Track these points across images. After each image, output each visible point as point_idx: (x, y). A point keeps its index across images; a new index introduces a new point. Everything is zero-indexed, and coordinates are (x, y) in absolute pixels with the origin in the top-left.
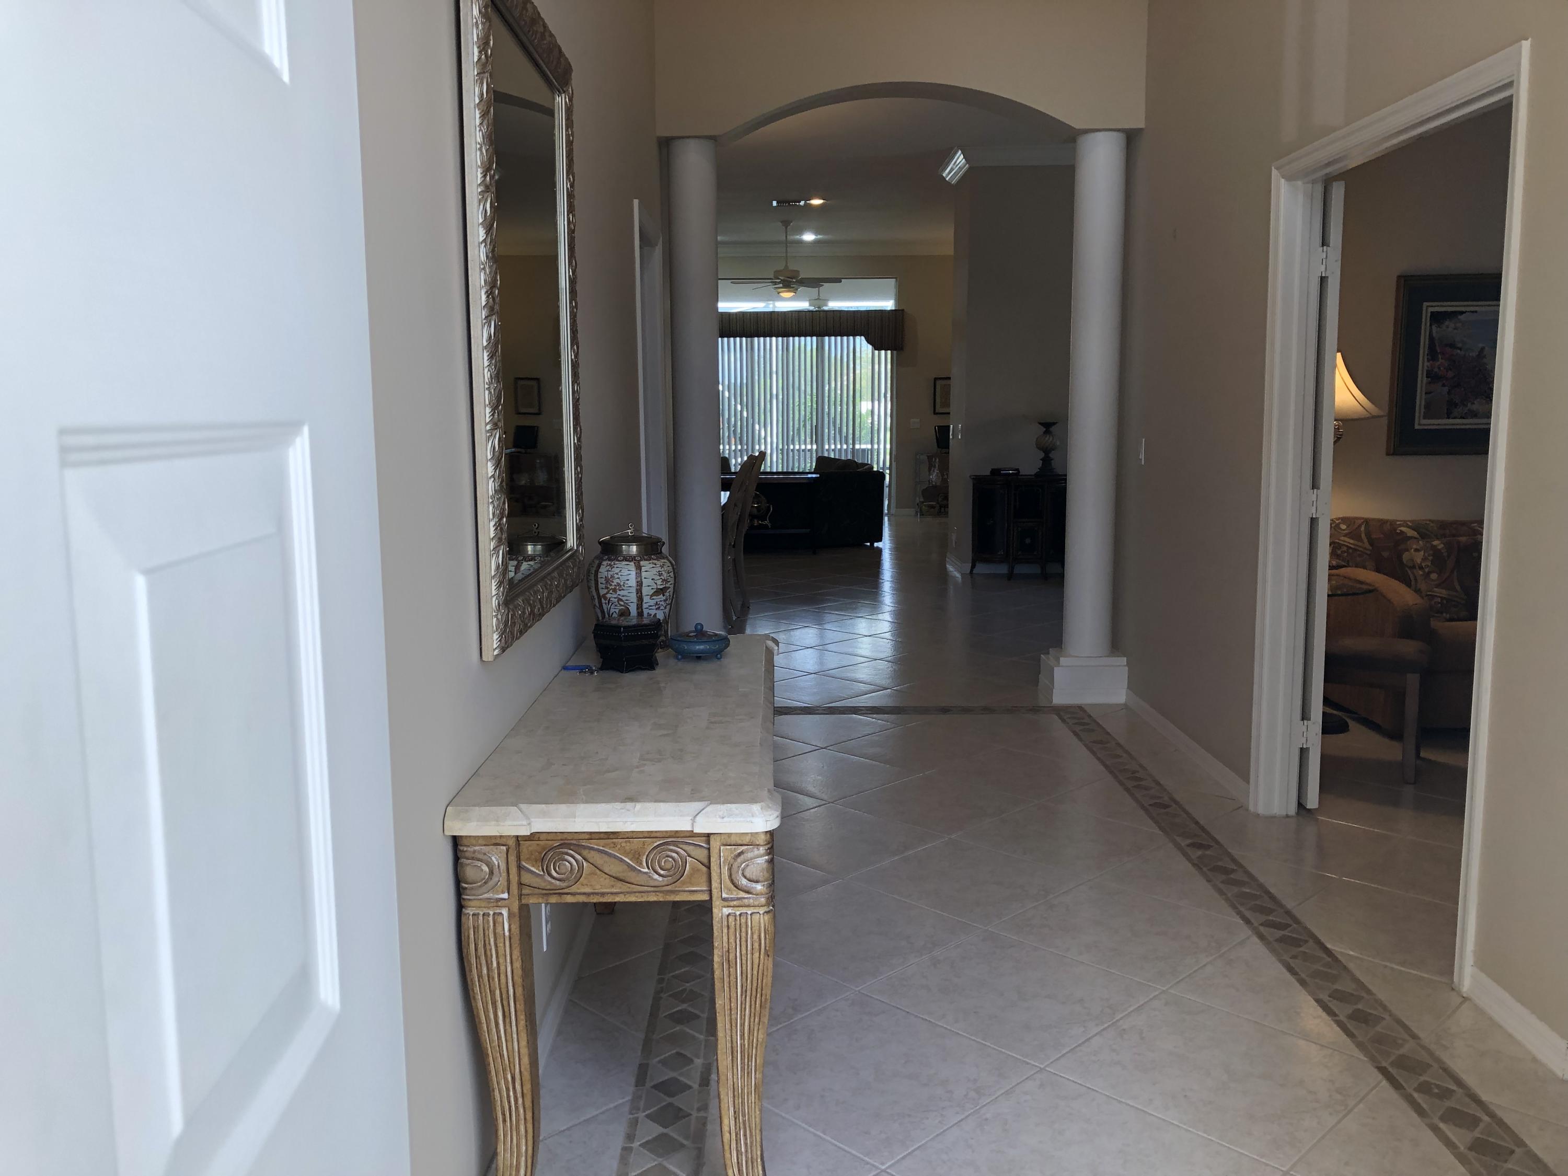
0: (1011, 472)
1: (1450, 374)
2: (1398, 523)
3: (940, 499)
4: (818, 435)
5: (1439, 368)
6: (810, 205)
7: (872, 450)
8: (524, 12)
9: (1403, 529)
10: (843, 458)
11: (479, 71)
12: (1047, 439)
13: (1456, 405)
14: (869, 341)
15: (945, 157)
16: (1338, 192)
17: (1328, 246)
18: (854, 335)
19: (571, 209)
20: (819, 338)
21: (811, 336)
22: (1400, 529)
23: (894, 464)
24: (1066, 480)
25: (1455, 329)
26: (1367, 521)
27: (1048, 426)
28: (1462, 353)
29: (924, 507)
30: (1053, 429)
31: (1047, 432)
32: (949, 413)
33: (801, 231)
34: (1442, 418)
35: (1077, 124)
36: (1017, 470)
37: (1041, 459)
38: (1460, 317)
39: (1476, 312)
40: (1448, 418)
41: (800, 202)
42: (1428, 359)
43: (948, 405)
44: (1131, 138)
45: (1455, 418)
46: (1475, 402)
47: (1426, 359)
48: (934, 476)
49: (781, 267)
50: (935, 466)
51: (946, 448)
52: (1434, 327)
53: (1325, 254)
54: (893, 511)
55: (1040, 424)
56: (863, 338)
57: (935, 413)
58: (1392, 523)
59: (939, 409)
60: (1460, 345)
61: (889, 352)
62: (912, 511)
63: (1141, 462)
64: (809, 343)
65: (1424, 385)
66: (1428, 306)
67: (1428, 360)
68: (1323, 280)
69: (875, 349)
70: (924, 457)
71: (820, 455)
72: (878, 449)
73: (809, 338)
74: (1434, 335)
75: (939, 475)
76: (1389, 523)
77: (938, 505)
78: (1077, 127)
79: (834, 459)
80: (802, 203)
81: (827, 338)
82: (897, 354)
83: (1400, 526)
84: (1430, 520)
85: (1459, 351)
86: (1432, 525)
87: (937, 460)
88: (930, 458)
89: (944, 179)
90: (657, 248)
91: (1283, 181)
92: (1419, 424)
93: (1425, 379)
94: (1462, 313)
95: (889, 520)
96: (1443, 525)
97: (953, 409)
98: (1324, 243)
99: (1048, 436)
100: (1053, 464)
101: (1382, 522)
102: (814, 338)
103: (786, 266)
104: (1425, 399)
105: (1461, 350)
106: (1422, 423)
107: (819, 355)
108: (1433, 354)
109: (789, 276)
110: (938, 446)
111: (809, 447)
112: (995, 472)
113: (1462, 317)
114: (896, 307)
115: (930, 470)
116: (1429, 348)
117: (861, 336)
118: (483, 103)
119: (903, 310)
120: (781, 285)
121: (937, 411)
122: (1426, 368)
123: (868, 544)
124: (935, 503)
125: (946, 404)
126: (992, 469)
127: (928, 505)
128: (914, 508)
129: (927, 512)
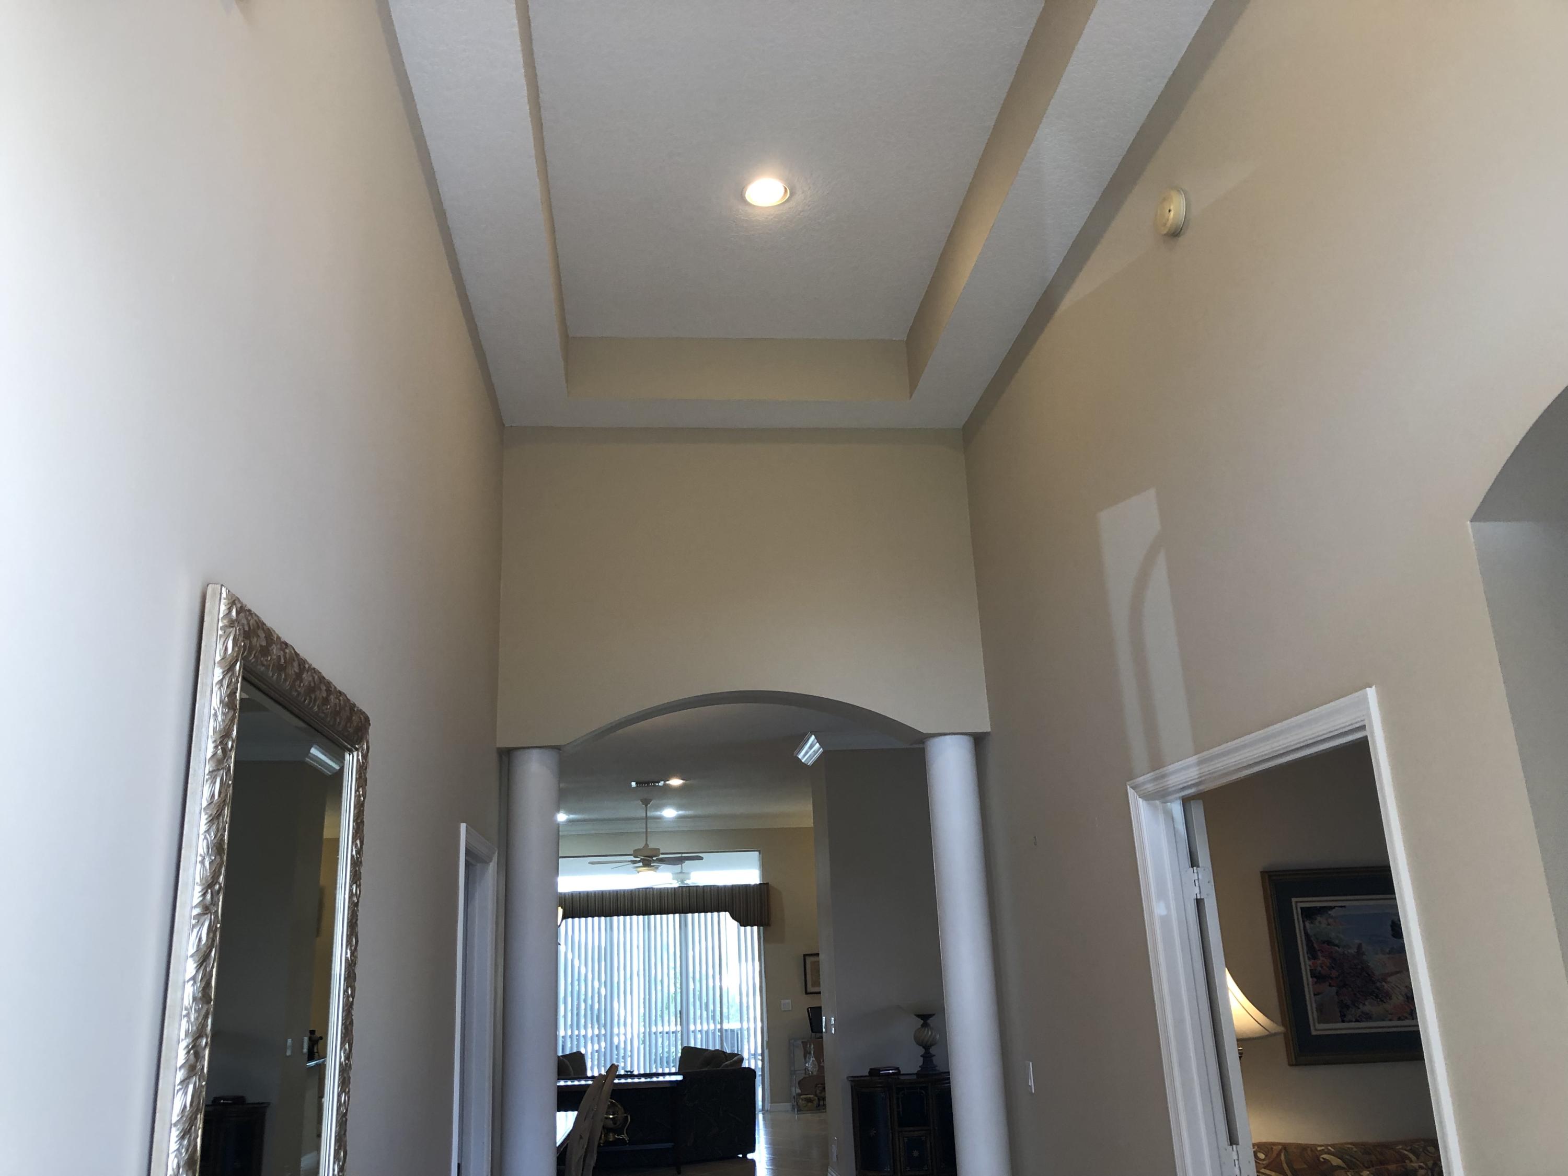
0: (891, 1071)
1: (1334, 974)
2: (1319, 1149)
3: (818, 1091)
4: (683, 1016)
5: (1322, 967)
6: (669, 785)
7: (741, 1029)
8: (298, 683)
9: (1325, 1156)
10: (711, 1048)
11: (211, 769)
12: (926, 1032)
13: (1348, 1007)
14: (734, 917)
15: (800, 741)
16: (1198, 813)
17: (1198, 866)
18: (719, 911)
19: (356, 878)
20: (682, 915)
21: (674, 913)
22: (1323, 1156)
23: (766, 1052)
24: (949, 1079)
25: (1329, 924)
26: (1285, 1147)
27: (925, 1018)
28: (1340, 950)
29: (800, 1101)
30: (930, 1021)
31: (925, 1025)
32: (819, 993)
33: (660, 807)
34: (1336, 1022)
35: (924, 729)
36: (897, 1069)
37: (921, 1056)
38: (1329, 912)
39: (1344, 907)
40: (1343, 1021)
41: (659, 782)
42: (1309, 957)
43: (819, 985)
44: (979, 741)
45: (1350, 1021)
46: (1366, 1003)
47: (1306, 958)
48: (810, 1064)
49: (641, 845)
50: (810, 1053)
51: (819, 1032)
52: (1307, 924)
53: (1196, 874)
54: (768, 1106)
55: (918, 1016)
56: (727, 913)
57: (807, 993)
58: (1313, 1148)
59: (810, 989)
60: (1337, 942)
61: (755, 928)
62: (788, 1106)
63: (1031, 1089)
64: (671, 921)
65: (1311, 986)
66: (1297, 902)
67: (1309, 959)
68: (1199, 903)
69: (741, 926)
70: (799, 1042)
71: (685, 1045)
72: (748, 1029)
73: (671, 916)
74: (1309, 931)
75: (816, 1063)
76: (1309, 1149)
77: (816, 1098)
78: (925, 732)
79: (701, 1049)
80: (661, 784)
81: (690, 915)
82: (764, 929)
83: (1323, 1152)
84: (1351, 1144)
85: (1337, 948)
86: (1355, 1149)
87: (812, 1046)
88: (805, 1044)
89: (800, 760)
90: (491, 864)
91: (1140, 800)
92: (1316, 1030)
93: (1310, 980)
94: (1331, 908)
95: (764, 1118)
96: (1366, 1149)
97: (823, 988)
98: (1194, 863)
99: (926, 1029)
100: (934, 1062)
101: (1303, 1148)
102: (677, 916)
103: (647, 845)
104: (1315, 1001)
105: (1339, 948)
106: (1318, 1028)
107: (683, 935)
108: (1313, 953)
109: (649, 855)
110: (812, 1031)
111: (673, 1028)
112: (874, 1072)
113: (1331, 912)
114: (763, 881)
115: (805, 1057)
116: (1307, 945)
117: (725, 911)
118: (212, 806)
119: (767, 884)
120: (641, 864)
121: (809, 991)
122: (1308, 968)
123: (741, 1156)
124: (812, 1096)
125: (817, 983)
126: (871, 1069)
127: (805, 1098)
128: (791, 1102)
129: (805, 1106)
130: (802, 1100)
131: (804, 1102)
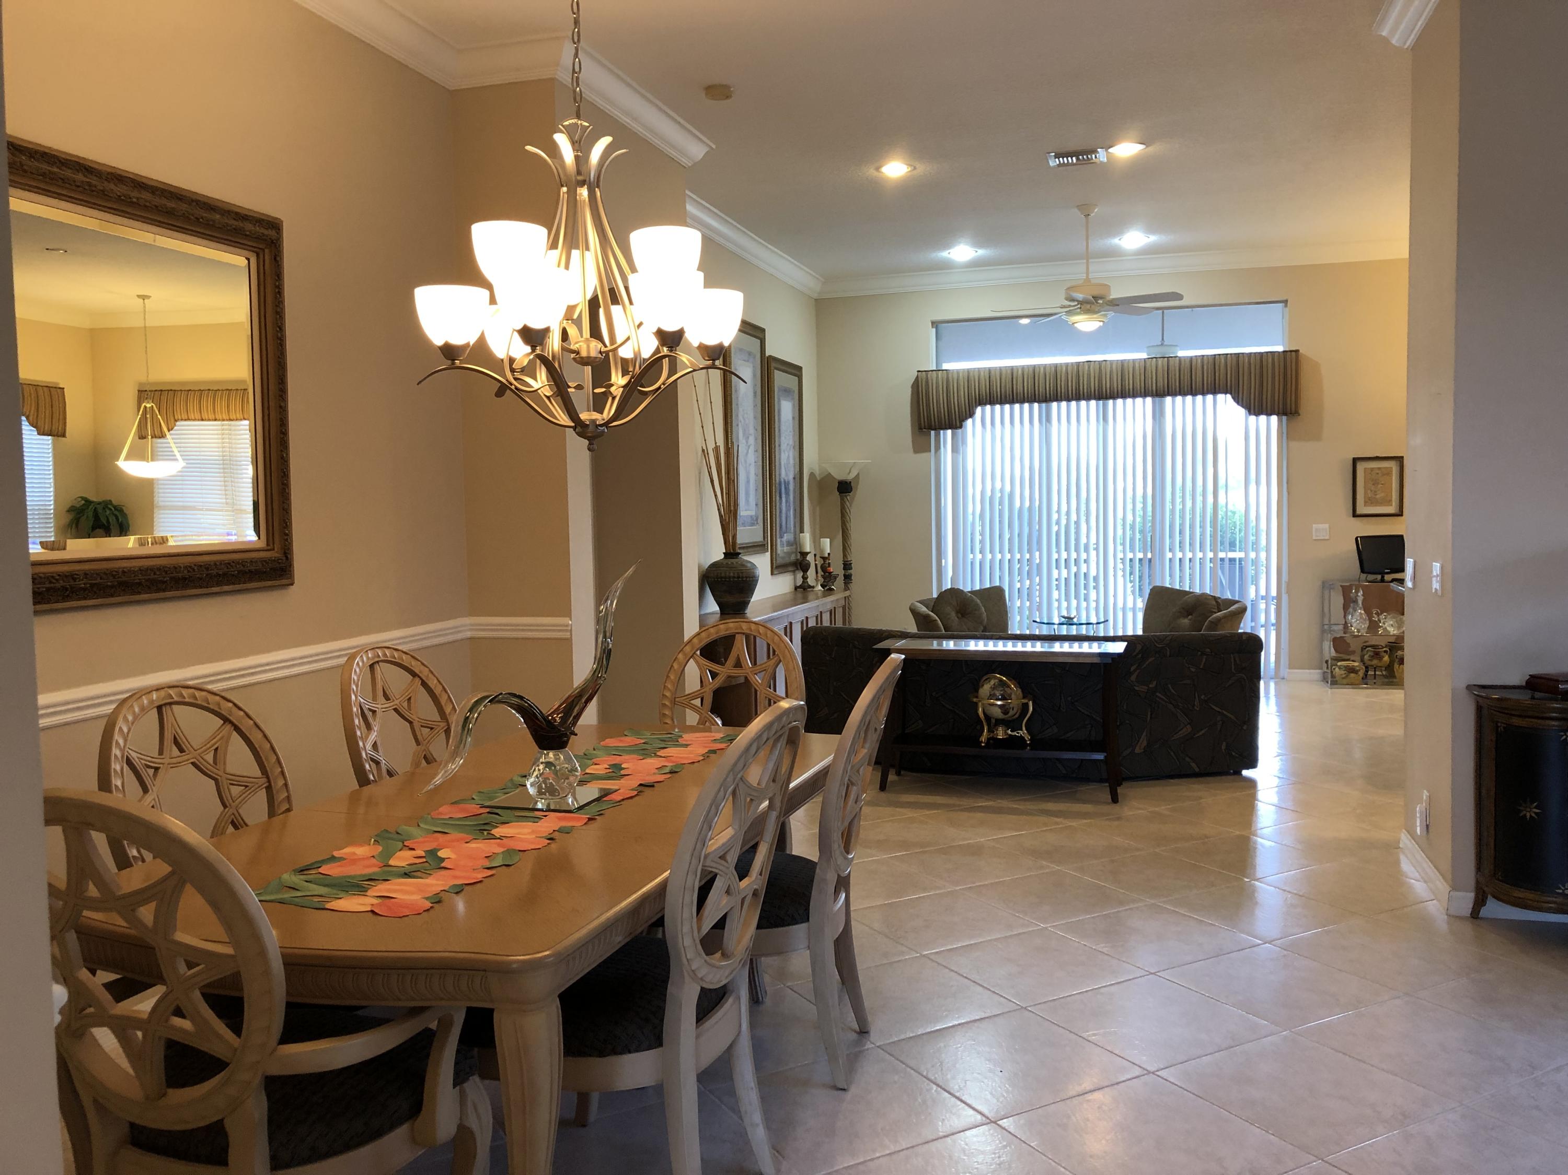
3: (1366, 657)
14: (1239, 402)
18: (1216, 393)
20: (1157, 399)
21: (1145, 396)
23: (1285, 598)
29: (1337, 669)
33: (1118, 226)
41: (1097, 152)
48: (1355, 619)
50: (1355, 601)
54: (1284, 672)
56: (1229, 396)
57: (1355, 515)
59: (1362, 509)
61: (1275, 418)
62: (1316, 674)
64: (1139, 408)
69: (1250, 414)
70: (1337, 589)
72: (1258, 561)
73: (1139, 401)
79: (1181, 592)
80: (1101, 154)
81: (1169, 399)
82: (1289, 421)
87: (1361, 592)
88: (1346, 591)
102: (1149, 400)
103: (1087, 279)
109: (1093, 294)
110: (1363, 571)
112: (1541, 683)
114: (1288, 348)
115: (1346, 609)
117: (1226, 393)
119: (1297, 351)
121: (1359, 512)
123: (1234, 771)
124: (1357, 664)
126: (1532, 676)
127: (1345, 667)
128: (1321, 669)
129: (1343, 678)
130: (1340, 668)
131: (1343, 672)
